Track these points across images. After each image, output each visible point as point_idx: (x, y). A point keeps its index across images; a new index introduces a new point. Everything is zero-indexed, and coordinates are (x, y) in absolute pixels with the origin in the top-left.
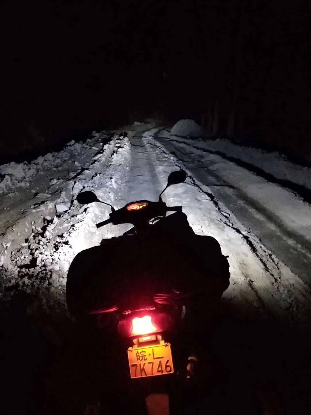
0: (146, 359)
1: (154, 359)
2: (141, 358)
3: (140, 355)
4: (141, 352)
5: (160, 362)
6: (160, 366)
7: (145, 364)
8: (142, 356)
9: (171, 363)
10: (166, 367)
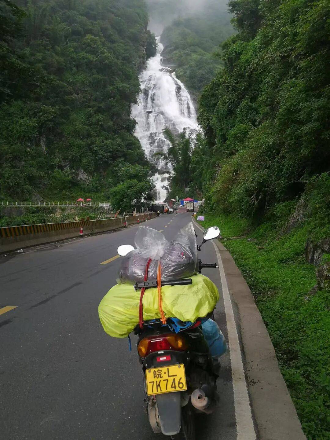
0: (162, 377)
1: (169, 376)
2: (157, 376)
3: (157, 373)
4: (157, 371)
5: (174, 379)
6: (174, 383)
7: (160, 381)
8: (158, 375)
9: (184, 381)
10: (179, 383)
